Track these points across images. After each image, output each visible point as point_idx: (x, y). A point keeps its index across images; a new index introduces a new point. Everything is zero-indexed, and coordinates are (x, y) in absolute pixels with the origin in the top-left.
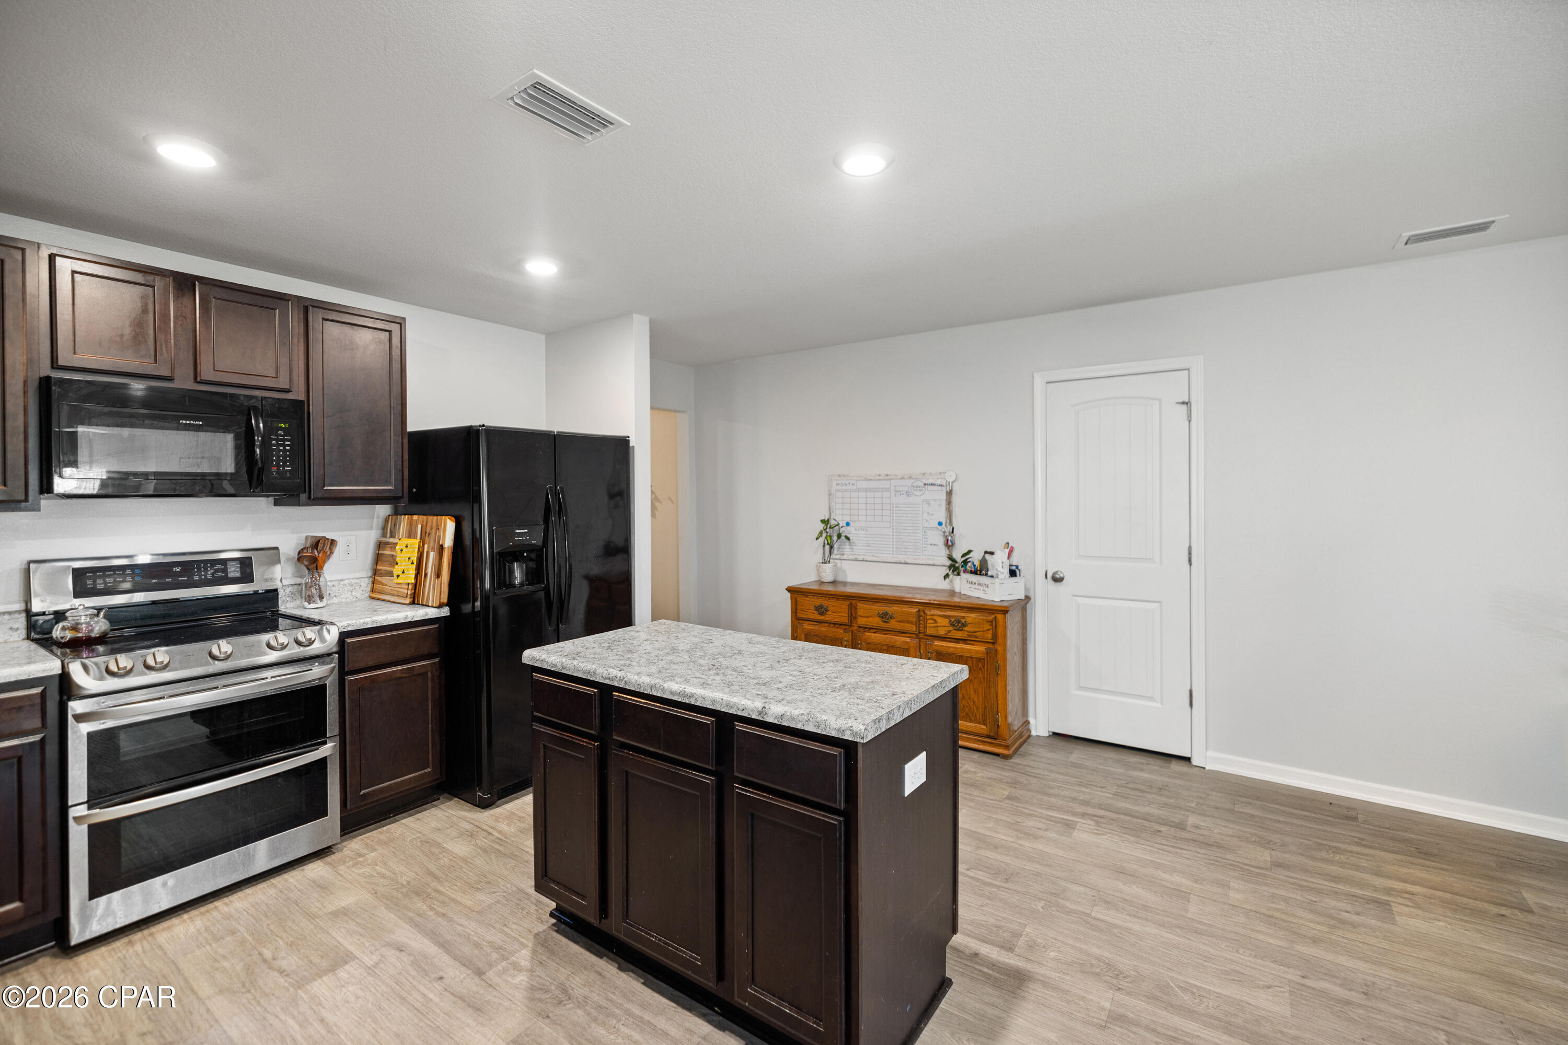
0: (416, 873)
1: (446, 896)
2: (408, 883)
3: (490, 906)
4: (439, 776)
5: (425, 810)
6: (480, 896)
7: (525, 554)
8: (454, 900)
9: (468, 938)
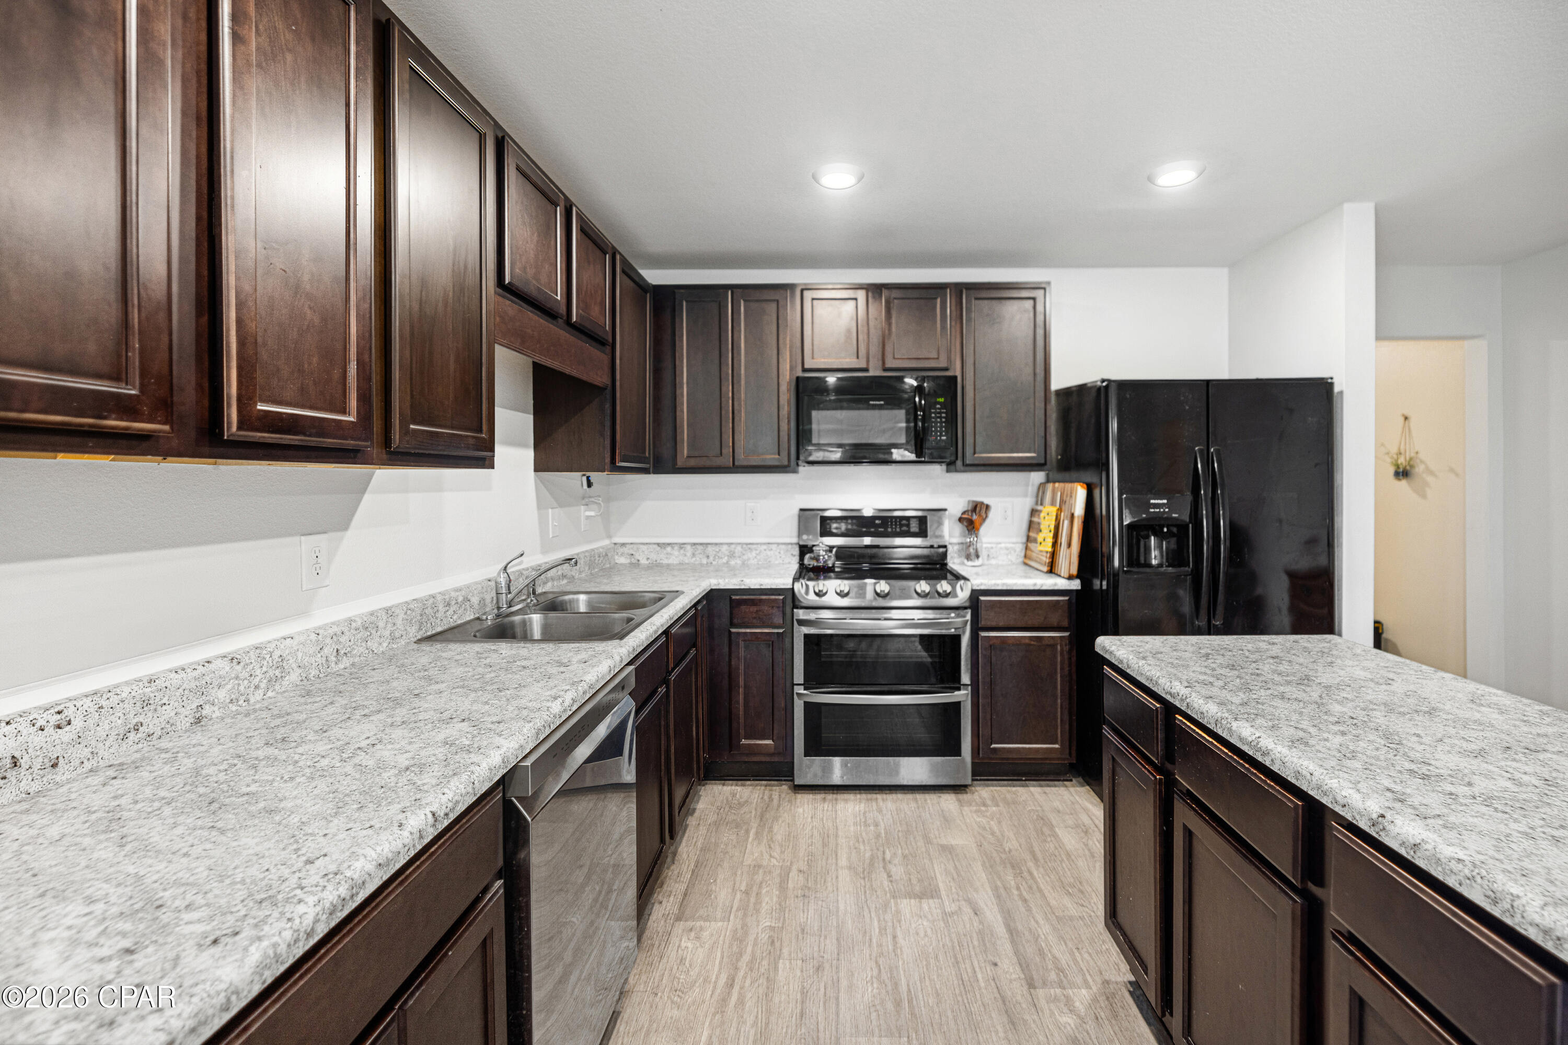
0: (1020, 846)
1: (1036, 882)
2: (1010, 851)
3: (1071, 918)
4: (1068, 756)
5: (1055, 786)
6: (1067, 901)
7: (1165, 530)
8: (1040, 891)
9: (1037, 939)
